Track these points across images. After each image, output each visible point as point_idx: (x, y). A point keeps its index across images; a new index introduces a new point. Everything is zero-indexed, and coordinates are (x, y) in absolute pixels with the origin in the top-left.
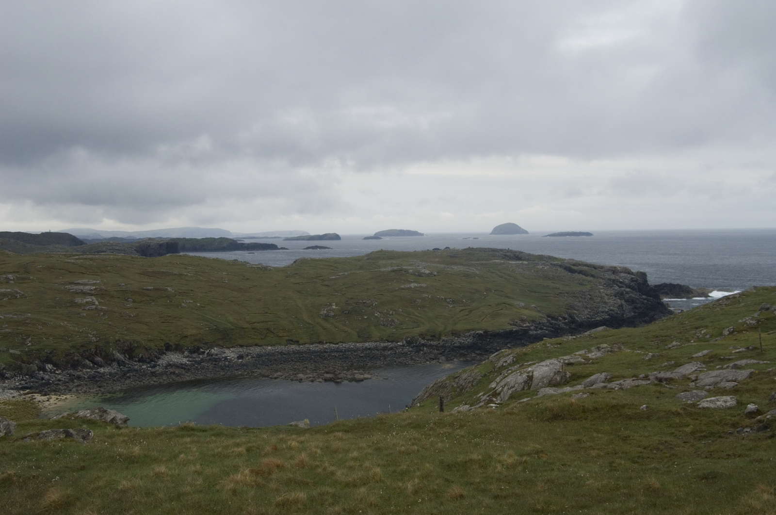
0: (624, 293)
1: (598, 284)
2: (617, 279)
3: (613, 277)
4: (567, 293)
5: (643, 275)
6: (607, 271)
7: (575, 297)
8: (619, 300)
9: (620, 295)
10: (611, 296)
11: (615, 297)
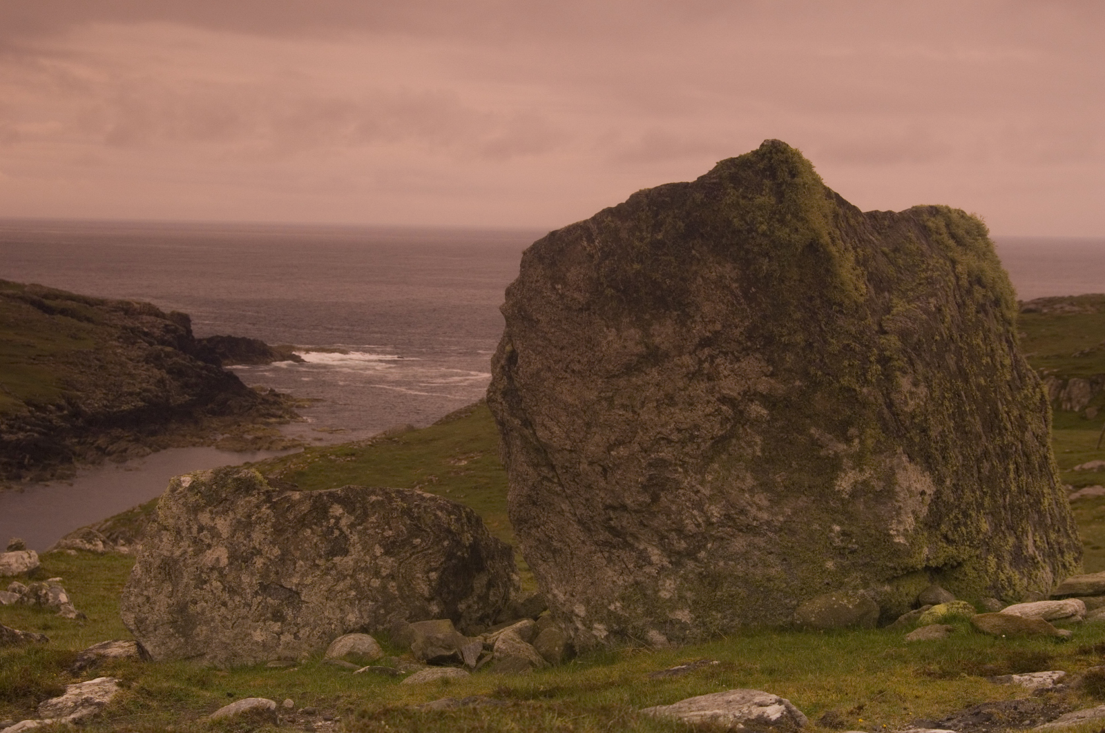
0: (163, 355)
1: (107, 338)
2: (138, 327)
3: (129, 323)
4: (52, 355)
5: (185, 319)
6: (116, 311)
7: (71, 363)
8: (156, 371)
9: (155, 360)
10: (138, 362)
11: (147, 363)
